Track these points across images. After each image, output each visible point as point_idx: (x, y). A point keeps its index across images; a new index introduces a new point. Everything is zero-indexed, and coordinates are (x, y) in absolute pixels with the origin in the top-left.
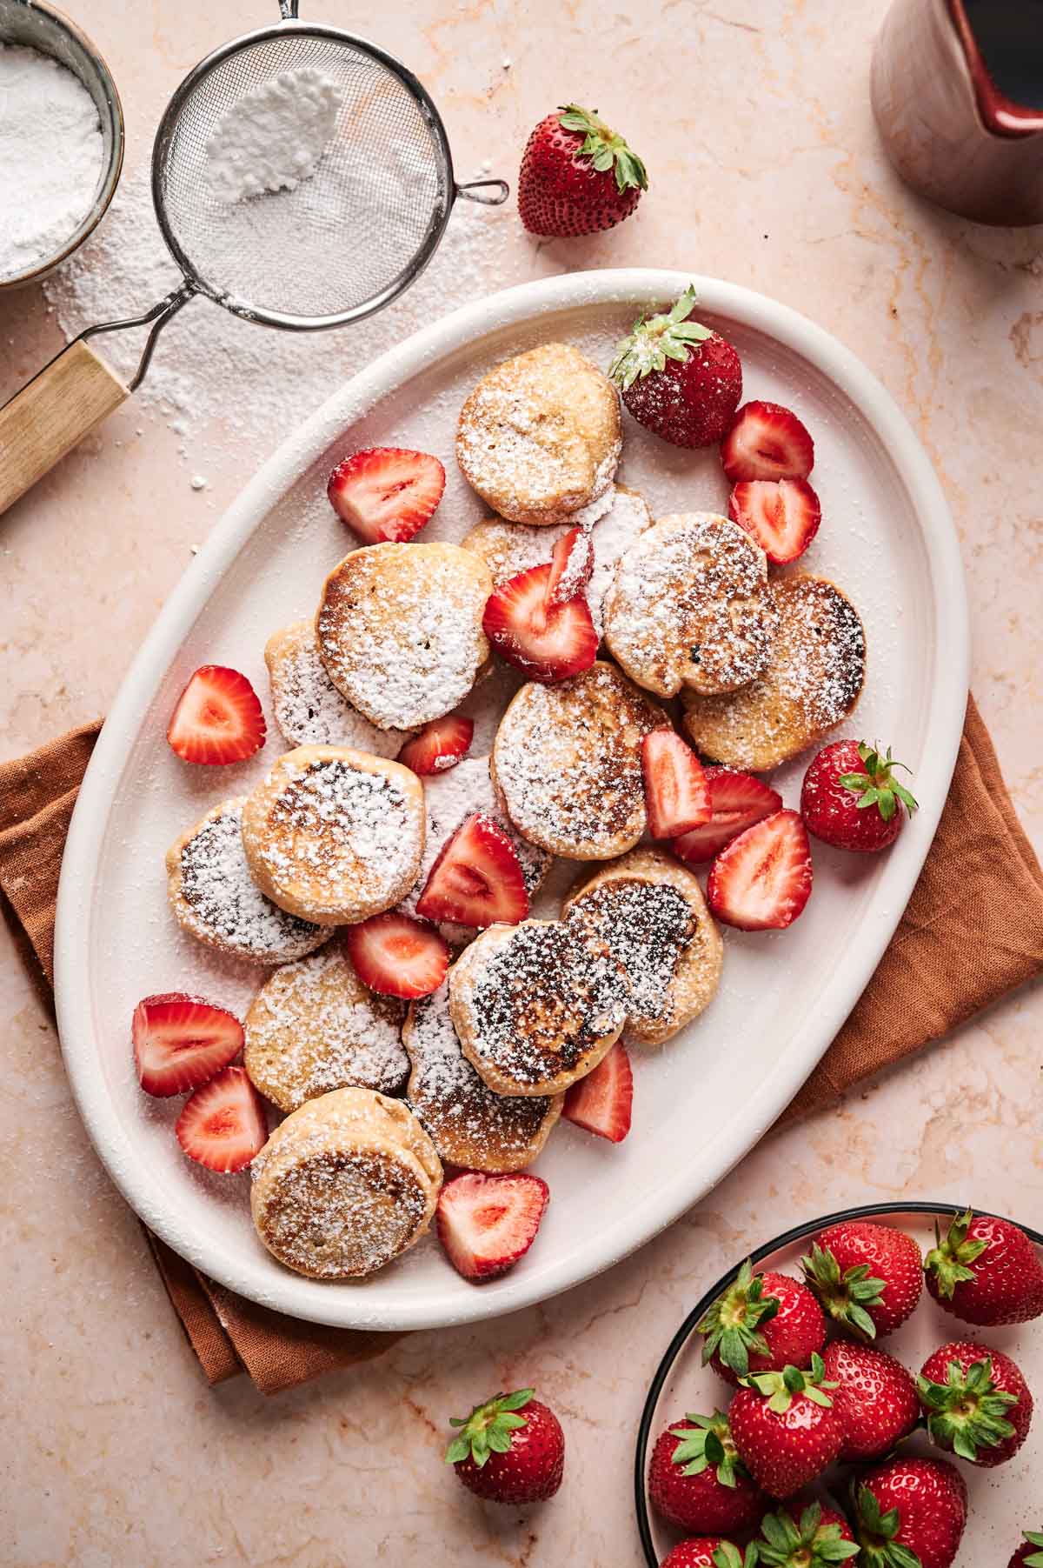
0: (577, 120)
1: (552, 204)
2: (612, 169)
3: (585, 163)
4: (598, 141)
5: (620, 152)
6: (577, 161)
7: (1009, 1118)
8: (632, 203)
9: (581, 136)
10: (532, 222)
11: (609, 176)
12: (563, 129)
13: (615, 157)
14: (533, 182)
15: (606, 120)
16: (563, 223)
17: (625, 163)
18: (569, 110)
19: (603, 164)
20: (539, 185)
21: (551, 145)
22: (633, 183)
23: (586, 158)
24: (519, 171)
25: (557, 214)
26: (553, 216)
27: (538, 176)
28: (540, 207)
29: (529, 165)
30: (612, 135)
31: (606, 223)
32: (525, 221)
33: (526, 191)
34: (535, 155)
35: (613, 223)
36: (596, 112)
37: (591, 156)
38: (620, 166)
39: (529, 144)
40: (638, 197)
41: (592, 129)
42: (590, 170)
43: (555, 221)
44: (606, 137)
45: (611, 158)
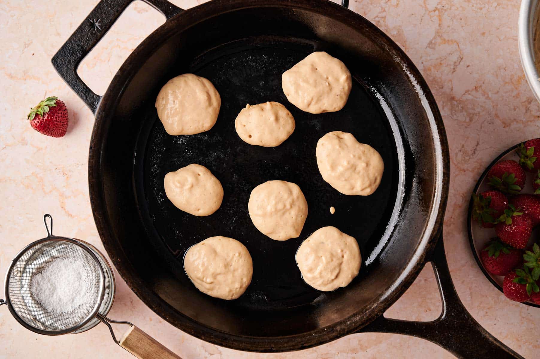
0: (32, 115)
1: (56, 127)
2: (49, 107)
3: (45, 115)
4: (40, 109)
5: (45, 104)
6: (44, 117)
7: (383, 14)
8: (61, 103)
9: (37, 115)
10: (61, 134)
11: (51, 109)
12: (34, 120)
13: (46, 105)
14: (49, 132)
15: (34, 106)
16: (63, 125)
17: (48, 103)
18: (29, 117)
19: (47, 109)
20: (50, 130)
21: (38, 124)
22: (55, 101)
23: (44, 114)
24: (45, 135)
25: (60, 126)
26: (60, 127)
27: (47, 130)
28: (57, 131)
29: (43, 132)
30: (39, 105)
31: (65, 112)
32: (61, 136)
33: (51, 134)
34: (40, 130)
35: (66, 110)
36: (31, 108)
37: (44, 113)
38: (49, 105)
39: (37, 131)
40: (59, 101)
41: (36, 111)
42: (47, 114)
43: (62, 127)
44: (39, 107)
45: (45, 107)
